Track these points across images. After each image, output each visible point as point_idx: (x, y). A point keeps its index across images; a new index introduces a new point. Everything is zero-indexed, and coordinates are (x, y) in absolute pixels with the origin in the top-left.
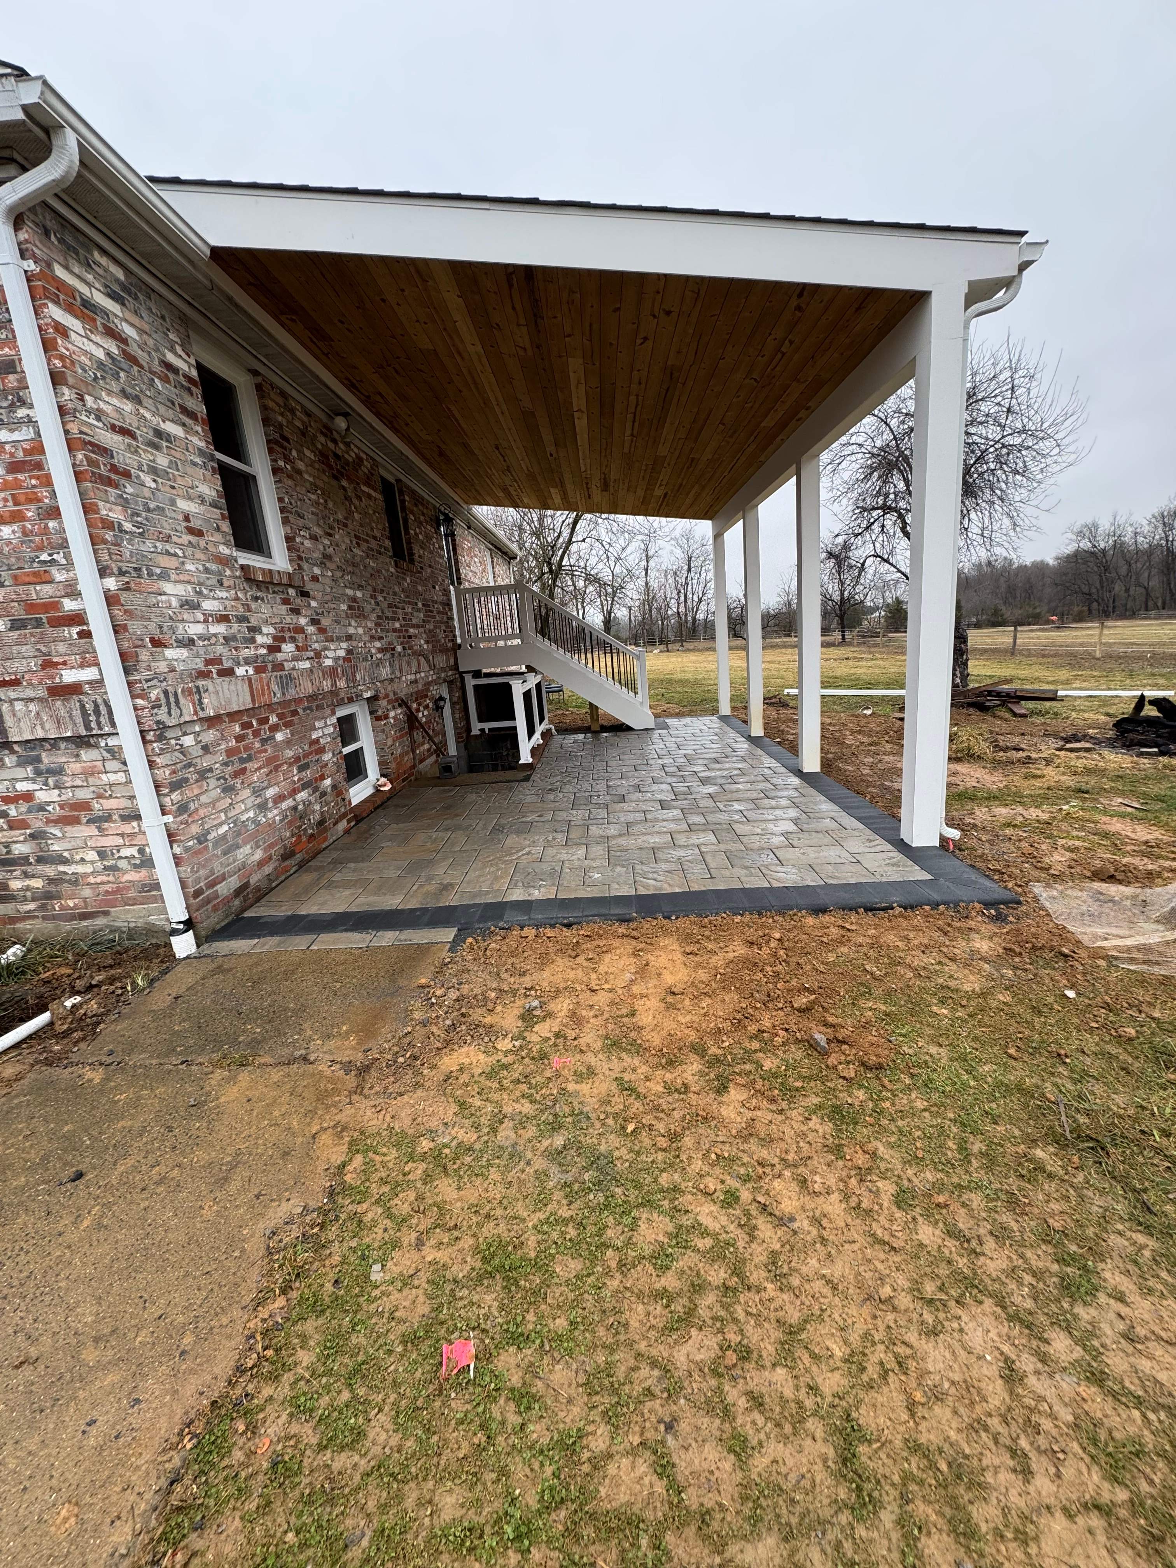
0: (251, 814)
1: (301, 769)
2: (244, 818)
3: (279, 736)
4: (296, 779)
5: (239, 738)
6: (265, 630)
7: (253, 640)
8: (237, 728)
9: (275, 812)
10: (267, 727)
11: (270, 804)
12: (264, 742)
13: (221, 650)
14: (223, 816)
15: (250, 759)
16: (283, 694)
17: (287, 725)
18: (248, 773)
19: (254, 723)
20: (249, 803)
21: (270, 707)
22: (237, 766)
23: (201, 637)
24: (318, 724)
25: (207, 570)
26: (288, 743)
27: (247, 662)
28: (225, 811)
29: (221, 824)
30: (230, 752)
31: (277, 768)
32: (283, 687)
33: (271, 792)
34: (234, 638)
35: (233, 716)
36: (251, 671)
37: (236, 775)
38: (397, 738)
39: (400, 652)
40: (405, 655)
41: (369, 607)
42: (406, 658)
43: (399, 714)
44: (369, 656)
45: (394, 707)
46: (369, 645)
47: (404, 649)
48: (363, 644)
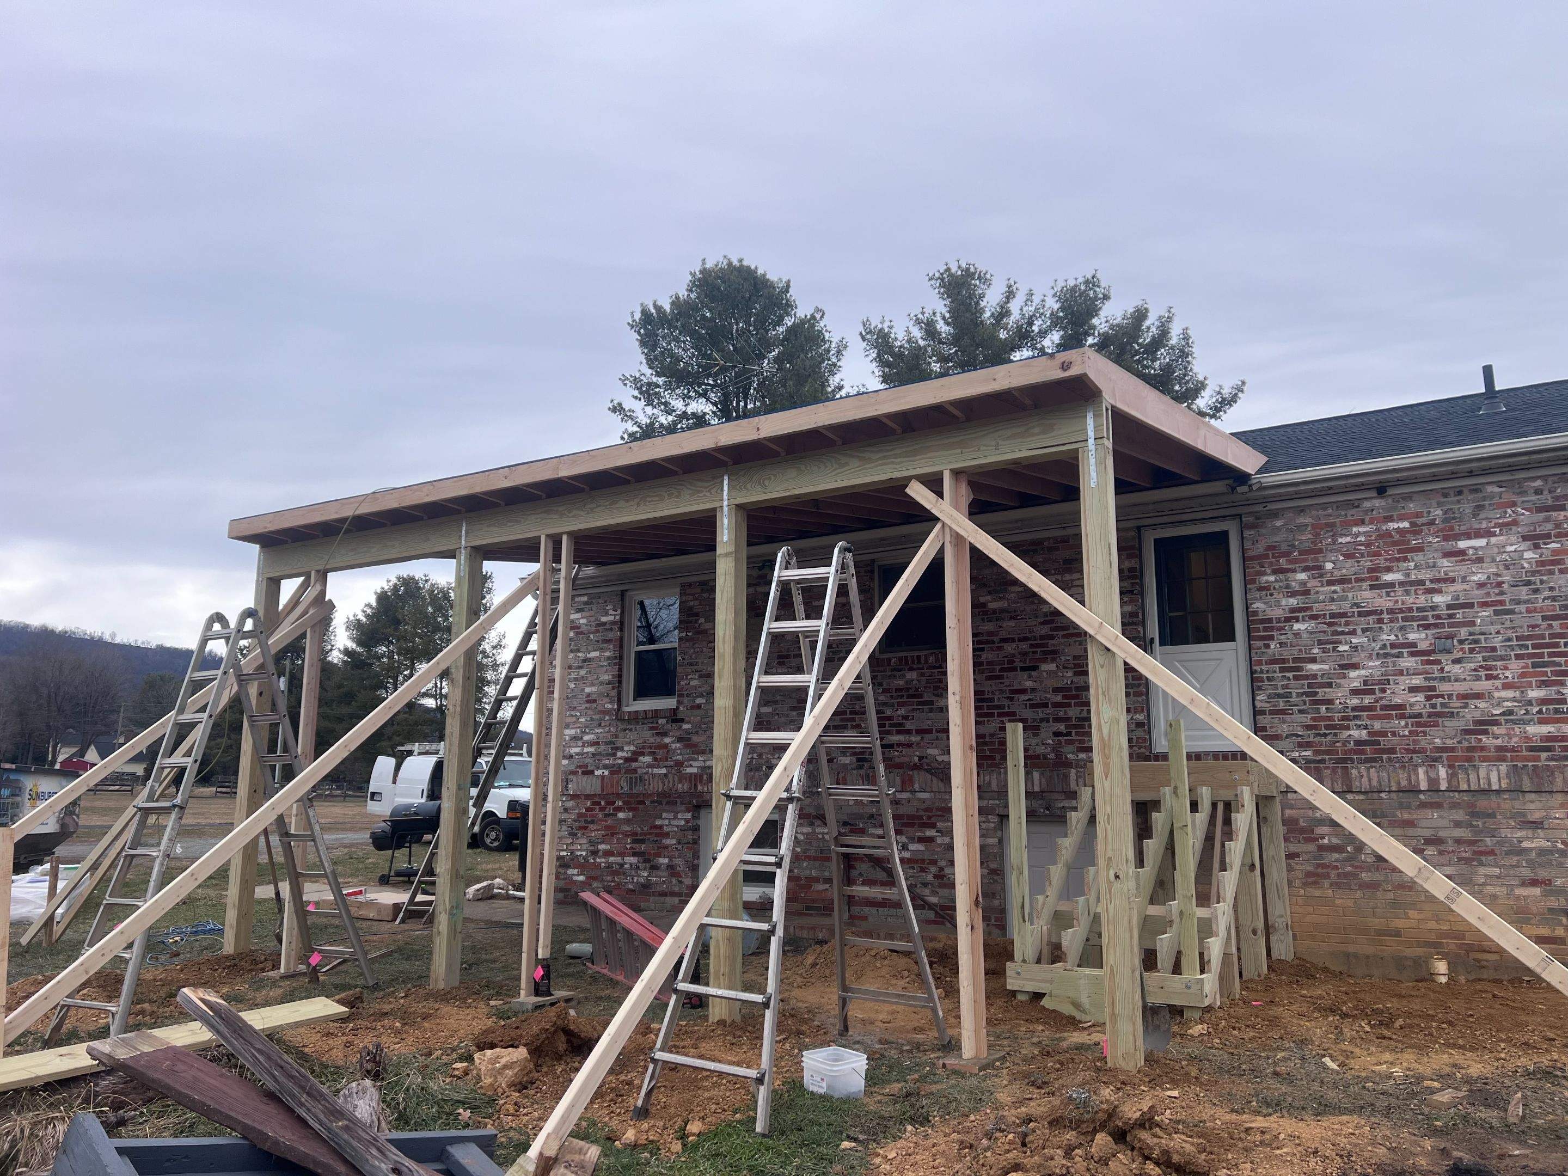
0: (584, 853)
1: (634, 841)
2: (579, 853)
3: (621, 815)
4: (628, 846)
5: (588, 809)
6: (626, 748)
7: (615, 754)
8: (589, 804)
9: (603, 860)
10: (612, 807)
11: (600, 854)
12: (606, 815)
13: (588, 761)
14: (565, 847)
15: (592, 822)
16: (631, 789)
17: (630, 809)
18: (588, 830)
19: (603, 803)
20: (585, 847)
21: (618, 796)
22: (583, 824)
23: (577, 754)
24: (664, 815)
25: (592, 719)
26: (627, 821)
27: (605, 767)
28: (567, 845)
29: (563, 850)
30: (579, 815)
31: (612, 834)
32: (631, 784)
33: (602, 847)
34: (600, 754)
35: (588, 797)
36: (606, 773)
37: (580, 828)
38: (809, 858)
39: (845, 765)
40: (861, 767)
41: (783, 720)
42: (862, 772)
43: (823, 834)
44: (764, 767)
45: (811, 824)
46: (769, 756)
47: (858, 760)
48: (755, 756)
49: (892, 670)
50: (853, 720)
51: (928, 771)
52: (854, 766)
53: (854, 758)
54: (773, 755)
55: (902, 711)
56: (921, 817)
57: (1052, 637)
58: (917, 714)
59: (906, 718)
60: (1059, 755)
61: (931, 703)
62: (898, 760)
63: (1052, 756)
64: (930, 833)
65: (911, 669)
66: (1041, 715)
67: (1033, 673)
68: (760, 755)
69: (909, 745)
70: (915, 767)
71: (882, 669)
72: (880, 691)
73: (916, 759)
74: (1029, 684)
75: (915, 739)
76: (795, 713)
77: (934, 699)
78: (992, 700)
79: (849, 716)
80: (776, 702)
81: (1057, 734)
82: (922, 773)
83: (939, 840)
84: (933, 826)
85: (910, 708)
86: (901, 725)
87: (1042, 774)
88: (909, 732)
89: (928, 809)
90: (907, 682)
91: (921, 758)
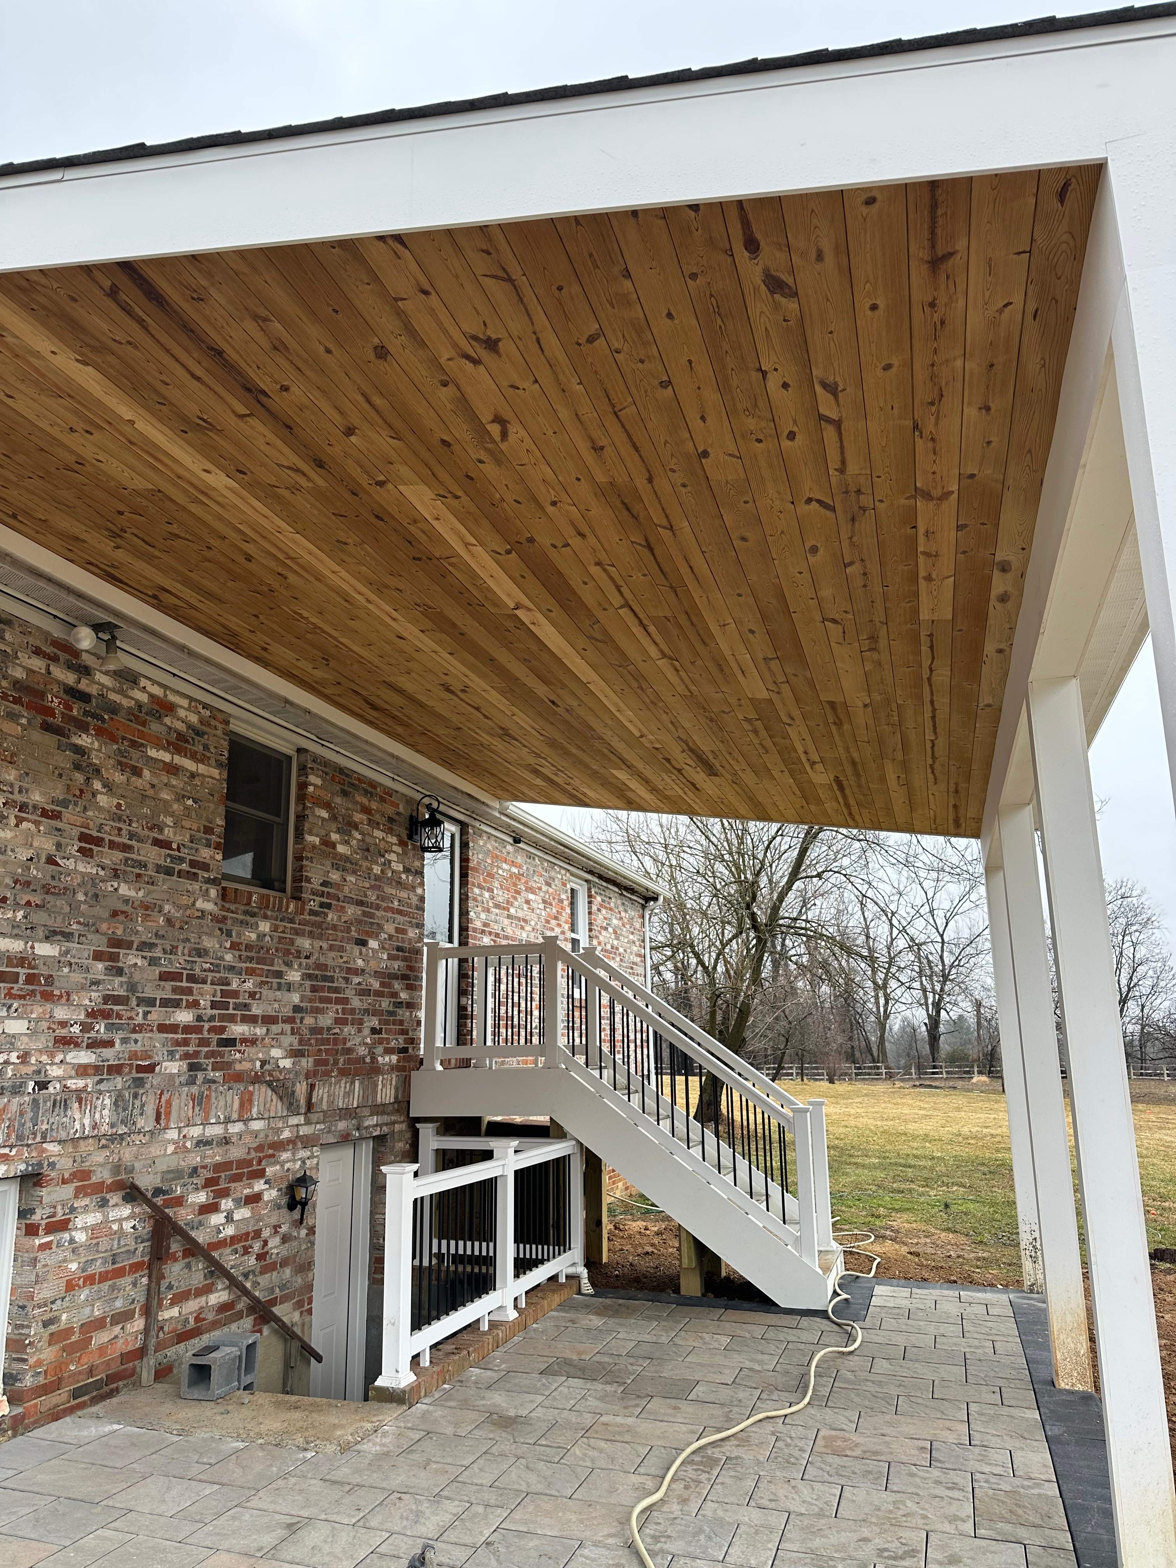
38: (90, 1280)
39: (171, 1076)
40: (192, 1082)
41: (77, 977)
42: (194, 1090)
43: (120, 1221)
44: (31, 1084)
45: (103, 1204)
46: (44, 1058)
47: (193, 1067)
48: (13, 1057)
49: (246, 913)
50: (189, 992)
51: (269, 1084)
52: (183, 1079)
53: (184, 1065)
54: (52, 1056)
55: (249, 985)
56: (249, 1163)
57: (378, 908)
58: (265, 992)
59: (252, 995)
60: (374, 1059)
61: (279, 974)
62: (238, 1067)
63: (368, 1060)
64: (259, 1186)
65: (266, 917)
66: (366, 1006)
67: (364, 950)
68: (24, 1057)
69: (252, 1042)
70: (257, 1079)
71: (233, 907)
72: (228, 945)
73: (258, 1064)
74: (360, 963)
75: (260, 1031)
76: (100, 966)
77: (284, 968)
78: (331, 979)
79: (184, 984)
80: (68, 936)
81: (374, 1031)
82: (264, 1088)
83: (266, 1197)
84: (260, 1174)
85: (259, 979)
86: (246, 1006)
87: (361, 1083)
88: (252, 1020)
89: (260, 1148)
90: (258, 936)
91: (263, 1063)
